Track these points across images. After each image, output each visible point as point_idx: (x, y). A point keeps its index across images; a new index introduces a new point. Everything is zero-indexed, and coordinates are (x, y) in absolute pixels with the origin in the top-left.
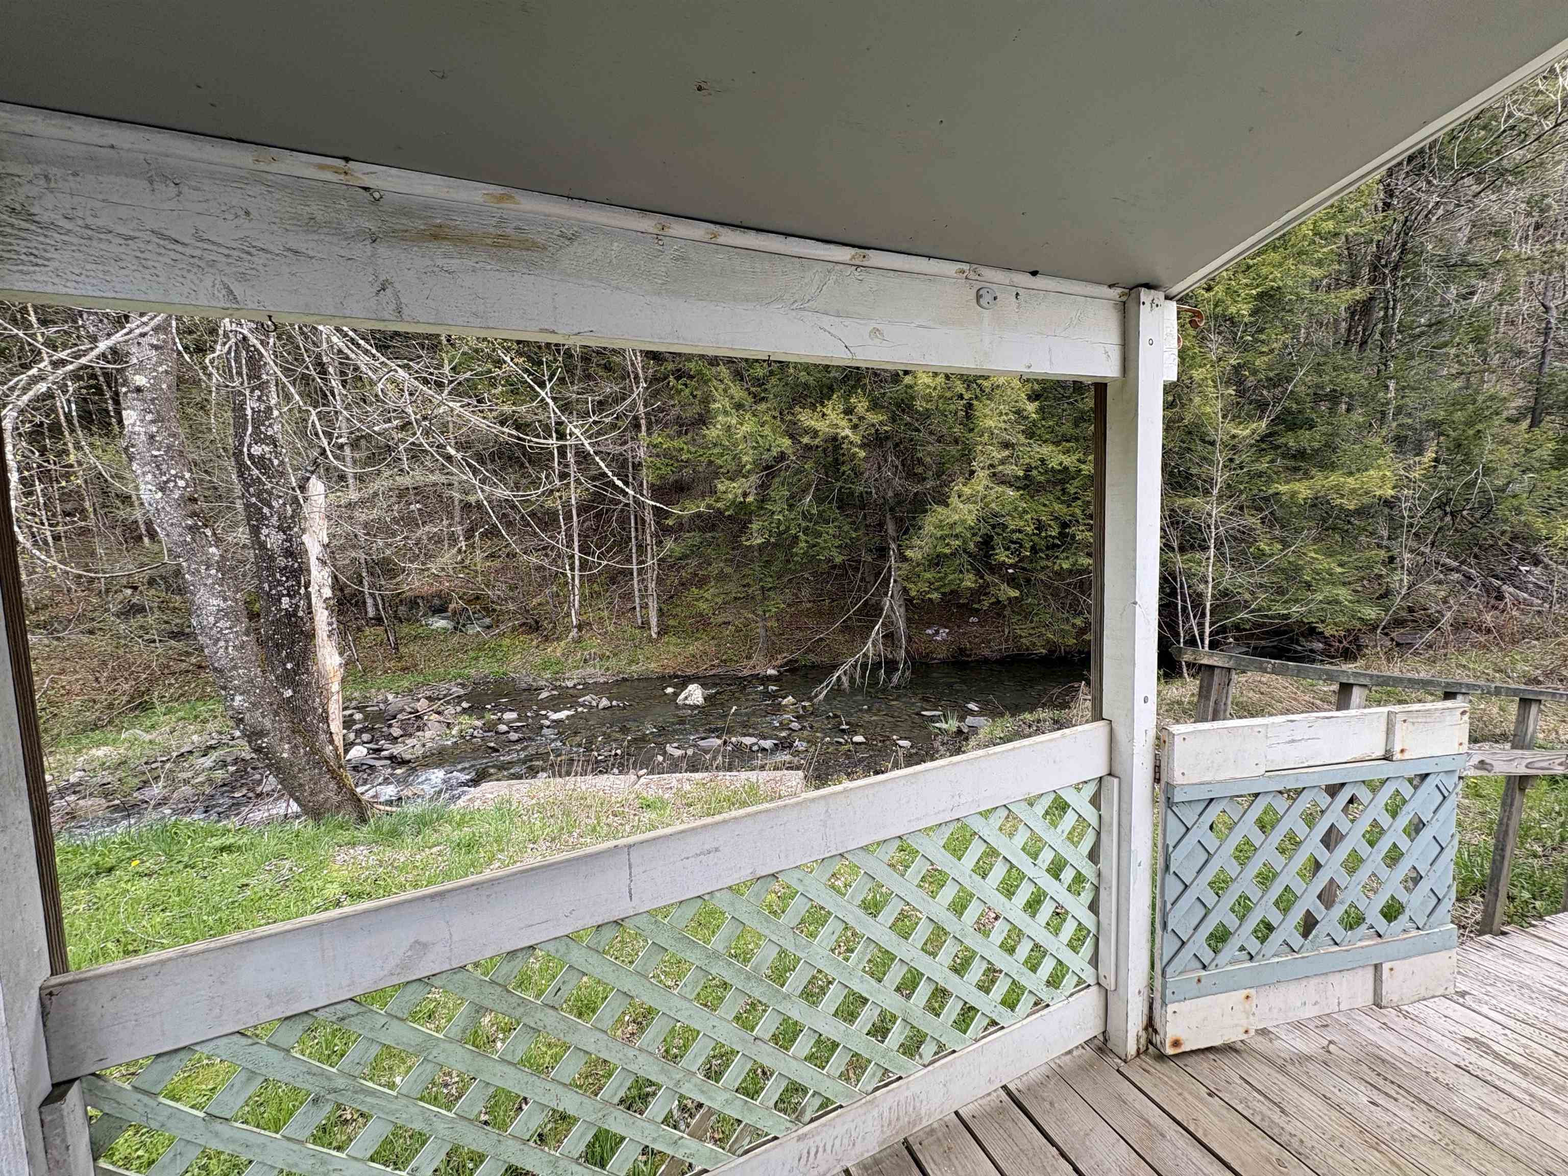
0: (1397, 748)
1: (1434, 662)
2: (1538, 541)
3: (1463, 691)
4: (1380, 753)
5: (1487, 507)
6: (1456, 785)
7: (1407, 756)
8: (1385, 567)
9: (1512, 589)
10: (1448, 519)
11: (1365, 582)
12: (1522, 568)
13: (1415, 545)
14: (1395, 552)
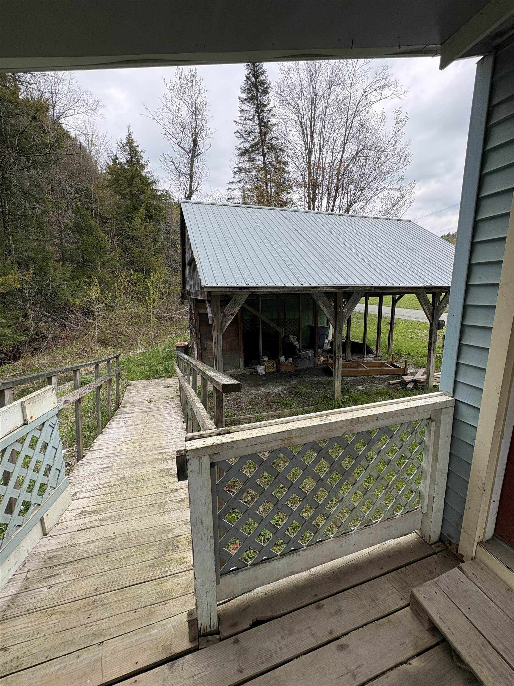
0: (29, 417)
1: (49, 354)
2: (72, 306)
3: (54, 375)
4: (22, 422)
5: (55, 293)
6: (56, 420)
7: (34, 419)
8: (24, 318)
9: (68, 323)
10: (43, 297)
11: (17, 325)
12: (70, 315)
13: (33, 307)
14: (27, 312)
